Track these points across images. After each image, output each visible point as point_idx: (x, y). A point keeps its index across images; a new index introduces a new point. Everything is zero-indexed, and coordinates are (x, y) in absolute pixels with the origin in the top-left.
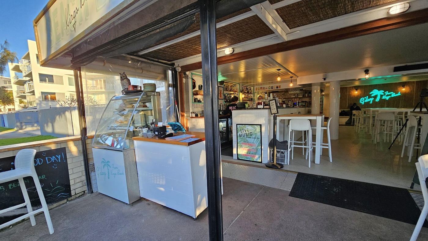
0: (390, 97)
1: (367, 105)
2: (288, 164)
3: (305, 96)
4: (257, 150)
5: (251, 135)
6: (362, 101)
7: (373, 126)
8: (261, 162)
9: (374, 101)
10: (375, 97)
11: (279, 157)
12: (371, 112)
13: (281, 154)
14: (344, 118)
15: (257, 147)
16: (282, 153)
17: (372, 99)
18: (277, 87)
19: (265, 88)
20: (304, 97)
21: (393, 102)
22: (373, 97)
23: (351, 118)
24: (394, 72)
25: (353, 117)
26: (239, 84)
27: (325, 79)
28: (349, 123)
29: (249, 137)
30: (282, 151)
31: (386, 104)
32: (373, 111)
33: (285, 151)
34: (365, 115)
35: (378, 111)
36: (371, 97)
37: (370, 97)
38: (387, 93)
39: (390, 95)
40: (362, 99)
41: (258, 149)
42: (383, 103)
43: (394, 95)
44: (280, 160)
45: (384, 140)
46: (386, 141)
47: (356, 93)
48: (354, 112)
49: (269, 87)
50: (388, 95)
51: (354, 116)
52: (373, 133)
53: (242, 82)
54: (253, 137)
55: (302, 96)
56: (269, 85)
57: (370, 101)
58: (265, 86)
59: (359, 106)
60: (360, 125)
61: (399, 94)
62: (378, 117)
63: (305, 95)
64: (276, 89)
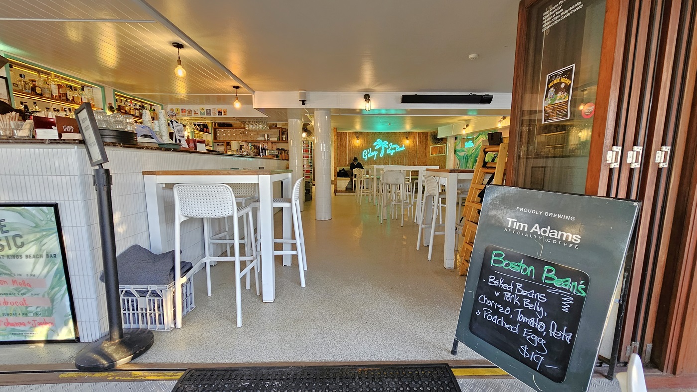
0: (394, 151)
1: (371, 161)
2: (179, 325)
3: (283, 140)
4: (52, 301)
5: (18, 247)
6: (365, 156)
7: (377, 192)
8: (77, 340)
9: (378, 155)
10: (379, 150)
11: (146, 311)
12: (375, 170)
13: (152, 299)
14: (343, 181)
15: (52, 288)
16: (155, 294)
17: (376, 153)
18: (220, 113)
19: (193, 113)
20: (279, 140)
21: (398, 159)
22: (377, 150)
23: (352, 180)
24: (402, 103)
25: (354, 179)
26: (102, 87)
27: (303, 102)
28: (350, 189)
29: (11, 252)
30: (152, 287)
31: (390, 161)
32: (378, 170)
33: (161, 287)
34: (368, 176)
35: (383, 170)
36: (375, 150)
37: (373, 150)
38: (392, 146)
39: (395, 149)
40: (365, 152)
41: (55, 294)
42: (387, 160)
43: (398, 149)
44: (151, 317)
45: (391, 215)
46: (395, 217)
47: (357, 142)
48: (356, 171)
49: (202, 112)
50: (392, 149)
51: (355, 177)
52: (379, 204)
53: (114, 84)
54: (28, 253)
55: (276, 139)
56: (202, 107)
57: (374, 156)
58: (193, 108)
59: (361, 162)
60: (362, 192)
61: (403, 148)
62: (383, 179)
63: (282, 138)
64: (217, 116)
